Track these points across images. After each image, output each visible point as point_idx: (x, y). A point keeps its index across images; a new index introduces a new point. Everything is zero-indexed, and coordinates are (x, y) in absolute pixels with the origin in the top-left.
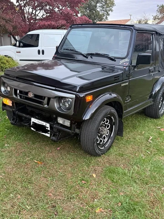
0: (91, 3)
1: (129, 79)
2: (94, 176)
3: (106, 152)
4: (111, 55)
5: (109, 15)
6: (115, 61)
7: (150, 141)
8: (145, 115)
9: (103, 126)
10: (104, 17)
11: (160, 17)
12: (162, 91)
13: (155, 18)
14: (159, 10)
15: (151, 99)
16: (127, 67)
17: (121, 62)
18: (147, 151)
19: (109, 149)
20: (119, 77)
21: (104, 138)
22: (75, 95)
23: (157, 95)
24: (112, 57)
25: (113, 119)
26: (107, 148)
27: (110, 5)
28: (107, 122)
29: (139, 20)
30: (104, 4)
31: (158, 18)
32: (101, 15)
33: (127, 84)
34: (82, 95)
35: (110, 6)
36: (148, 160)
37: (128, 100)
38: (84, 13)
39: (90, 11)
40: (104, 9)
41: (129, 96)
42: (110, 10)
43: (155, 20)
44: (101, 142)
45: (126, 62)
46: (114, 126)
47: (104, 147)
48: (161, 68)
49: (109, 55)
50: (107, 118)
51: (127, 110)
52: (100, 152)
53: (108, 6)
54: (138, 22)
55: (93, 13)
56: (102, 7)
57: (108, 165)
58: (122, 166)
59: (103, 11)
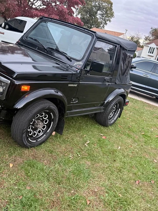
0: (93, 9)
1: (79, 82)
2: (11, 165)
3: (37, 146)
4: (69, 55)
5: (106, 24)
6: (71, 61)
7: (86, 145)
8: (96, 121)
9: (40, 120)
10: (102, 25)
11: (151, 38)
12: (114, 102)
13: (146, 39)
14: (152, 32)
15: (102, 107)
16: (79, 69)
17: (75, 63)
18: (78, 153)
19: (41, 144)
20: (67, 76)
21: (40, 132)
22: (10, 81)
23: (109, 104)
24: (68, 57)
25: (52, 115)
26: (40, 142)
27: (109, 15)
28: (45, 117)
29: (132, 36)
30: (104, 13)
31: (149, 39)
32: (99, 22)
33: (76, 85)
34: (17, 83)
35: (109, 17)
36: (73, 162)
37: (75, 101)
38: (84, 16)
39: (89, 15)
40: (103, 18)
41: (77, 98)
42: (109, 20)
43: (146, 40)
44: (34, 135)
45: (79, 65)
46: (52, 122)
47: (36, 141)
48: (119, 80)
49: (67, 54)
50: (46, 113)
51: (72, 111)
52: (28, 144)
53: (107, 16)
54: (131, 38)
55: (92, 18)
56: (102, 15)
57: (31, 158)
58: (46, 162)
59: (101, 19)
